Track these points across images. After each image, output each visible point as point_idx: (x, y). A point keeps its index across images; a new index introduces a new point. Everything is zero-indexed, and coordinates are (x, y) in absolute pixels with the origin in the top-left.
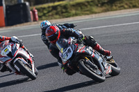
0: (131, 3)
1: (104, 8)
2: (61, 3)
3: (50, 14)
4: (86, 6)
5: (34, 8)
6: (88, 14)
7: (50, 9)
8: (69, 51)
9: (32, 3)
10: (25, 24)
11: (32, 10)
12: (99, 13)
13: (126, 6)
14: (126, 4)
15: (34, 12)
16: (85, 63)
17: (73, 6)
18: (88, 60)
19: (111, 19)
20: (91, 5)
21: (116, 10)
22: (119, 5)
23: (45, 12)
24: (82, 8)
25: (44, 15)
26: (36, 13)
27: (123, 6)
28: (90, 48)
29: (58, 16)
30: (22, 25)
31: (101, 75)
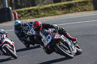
0: (83, 8)
1: (64, 11)
2: (34, 7)
3: (26, 15)
4: (51, 10)
5: (15, 11)
6: (52, 16)
7: (27, 12)
8: (49, 37)
9: (14, 8)
10: (9, 22)
11: (13, 13)
12: (60, 14)
13: (79, 10)
14: (80, 9)
15: (15, 14)
16: (60, 45)
17: (43, 9)
18: (61, 44)
19: (69, 19)
20: (54, 9)
21: (72, 13)
22: (74, 9)
23: (23, 14)
24: (48, 11)
25: (22, 16)
26: (17, 15)
27: (77, 10)
28: (63, 36)
29: (31, 17)
30: (7, 23)
31: (71, 54)
